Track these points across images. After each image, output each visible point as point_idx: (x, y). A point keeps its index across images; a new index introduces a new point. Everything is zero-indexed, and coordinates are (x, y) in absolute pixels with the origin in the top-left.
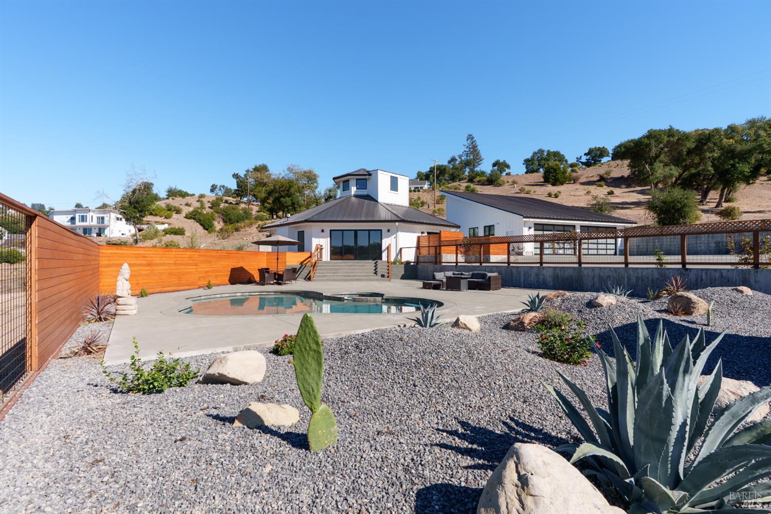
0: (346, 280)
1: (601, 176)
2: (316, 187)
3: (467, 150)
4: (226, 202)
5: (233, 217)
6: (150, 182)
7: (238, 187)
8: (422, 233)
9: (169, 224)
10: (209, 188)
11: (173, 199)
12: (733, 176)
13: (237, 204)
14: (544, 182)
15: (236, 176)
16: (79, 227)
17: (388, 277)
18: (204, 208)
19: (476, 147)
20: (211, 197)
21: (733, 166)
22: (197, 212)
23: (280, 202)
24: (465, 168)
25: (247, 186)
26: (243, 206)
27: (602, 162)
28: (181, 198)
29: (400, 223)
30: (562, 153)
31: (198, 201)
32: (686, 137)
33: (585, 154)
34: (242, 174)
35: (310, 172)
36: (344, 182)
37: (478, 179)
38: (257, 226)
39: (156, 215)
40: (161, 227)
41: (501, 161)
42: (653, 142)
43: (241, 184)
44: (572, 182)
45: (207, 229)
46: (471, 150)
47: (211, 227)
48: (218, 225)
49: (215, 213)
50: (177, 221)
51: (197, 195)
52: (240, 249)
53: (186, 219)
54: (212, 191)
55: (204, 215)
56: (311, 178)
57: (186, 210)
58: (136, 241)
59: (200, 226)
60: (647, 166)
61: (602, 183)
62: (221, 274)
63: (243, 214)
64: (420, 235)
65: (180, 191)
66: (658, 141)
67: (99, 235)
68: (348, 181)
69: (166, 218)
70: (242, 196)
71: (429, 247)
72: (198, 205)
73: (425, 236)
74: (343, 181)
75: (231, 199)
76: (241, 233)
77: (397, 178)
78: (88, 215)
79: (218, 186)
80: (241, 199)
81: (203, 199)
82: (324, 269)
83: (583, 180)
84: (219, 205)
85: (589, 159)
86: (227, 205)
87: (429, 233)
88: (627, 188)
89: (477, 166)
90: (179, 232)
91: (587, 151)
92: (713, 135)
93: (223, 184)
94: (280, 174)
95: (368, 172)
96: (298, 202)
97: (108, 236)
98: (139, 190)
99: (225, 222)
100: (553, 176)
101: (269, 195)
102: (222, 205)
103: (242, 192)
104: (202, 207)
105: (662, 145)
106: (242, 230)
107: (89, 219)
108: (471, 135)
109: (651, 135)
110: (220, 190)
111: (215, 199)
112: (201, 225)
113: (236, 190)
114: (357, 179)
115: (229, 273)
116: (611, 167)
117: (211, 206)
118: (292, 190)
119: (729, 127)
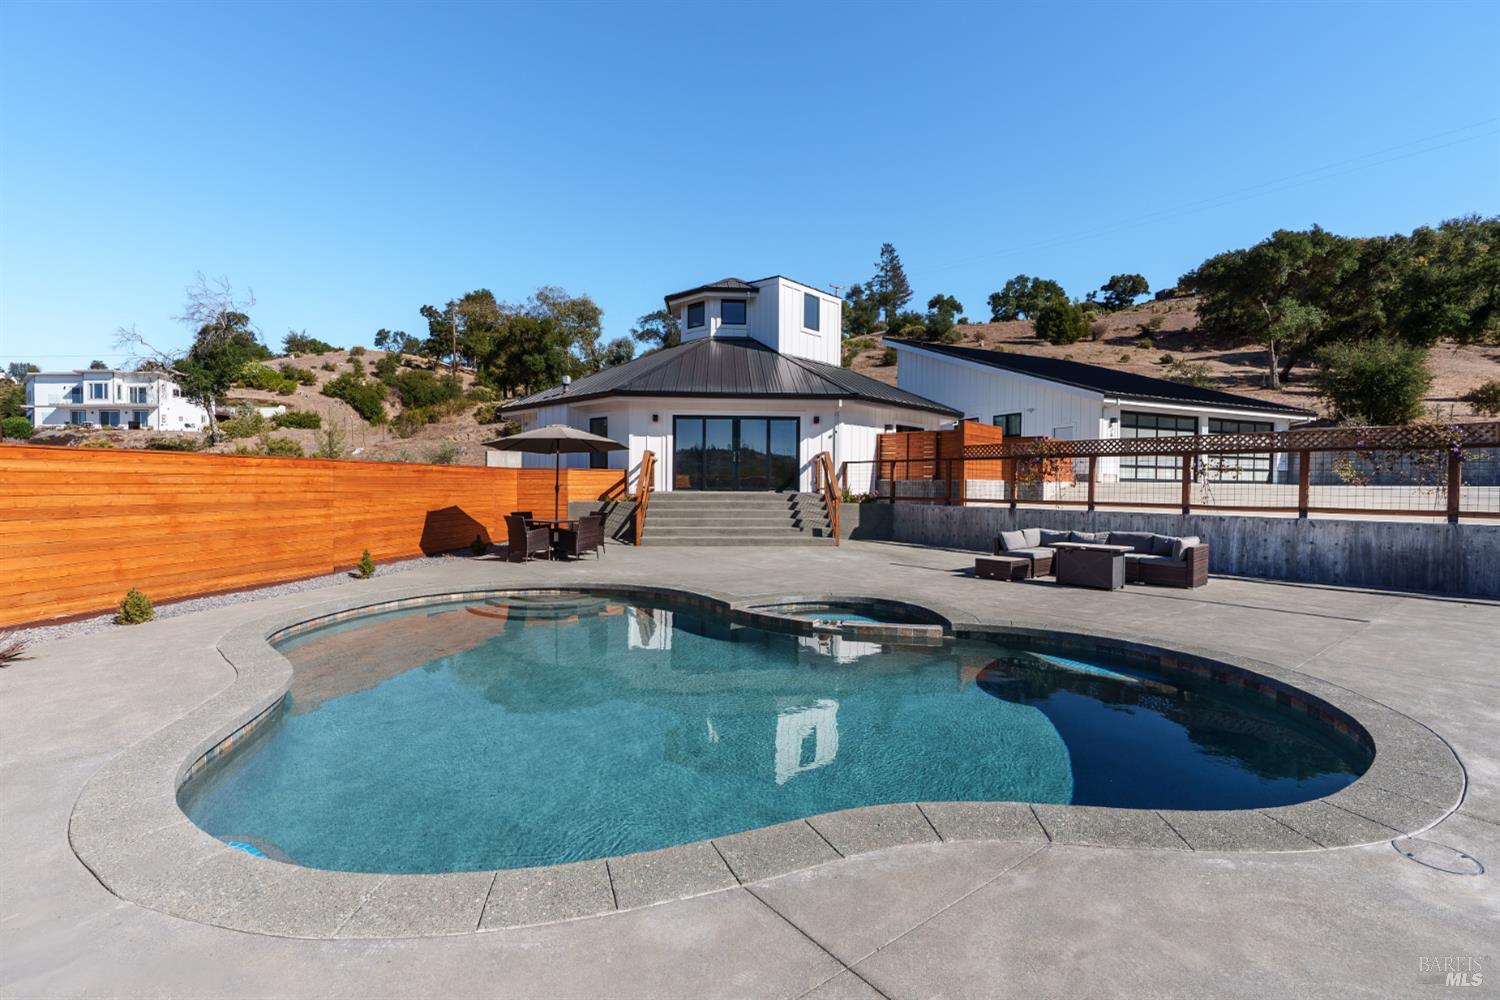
0: (726, 543)
1: (1143, 328)
2: (597, 335)
3: (882, 274)
4: (408, 364)
5: (422, 394)
6: (239, 311)
7: (432, 334)
8: (888, 427)
9: (289, 406)
10: (373, 337)
11: (297, 356)
12: (1437, 326)
13: (430, 368)
14: (1037, 338)
15: (427, 311)
16: (92, 409)
17: (830, 535)
18: (363, 375)
19: (899, 268)
20: (376, 353)
21: (1437, 307)
22: (348, 382)
23: (522, 363)
24: (878, 309)
25: (451, 333)
26: (442, 372)
27: (1135, 303)
28: (314, 355)
29: (847, 402)
30: (1060, 284)
31: (349, 361)
32: (1343, 247)
33: (1104, 288)
34: (441, 308)
35: (585, 303)
36: (691, 307)
37: (908, 328)
38: (475, 411)
39: (260, 387)
40: (267, 412)
41: (945, 298)
42: (1284, 255)
43: (439, 328)
44: (1090, 338)
45: (367, 418)
46: (890, 274)
47: (377, 414)
48: (391, 410)
49: (384, 386)
50: (305, 399)
51: (348, 349)
52: (444, 459)
53: (323, 397)
54: (378, 342)
55: (363, 389)
56: (586, 315)
57: (324, 378)
58: (212, 440)
59: (353, 411)
60: (1264, 305)
61: (1147, 341)
62: (400, 528)
63: (444, 389)
64: (881, 431)
65: (314, 342)
66: (1295, 254)
67: (134, 426)
68: (701, 304)
69: (282, 393)
70: (439, 353)
71: (908, 461)
72: (349, 368)
73: (893, 435)
74: (688, 305)
75: (417, 359)
76: (440, 425)
77: (818, 299)
78: (110, 383)
79: (392, 334)
80: (438, 359)
81: (361, 358)
82: (666, 515)
83: (1109, 335)
84: (393, 370)
85: (1111, 298)
86: (409, 369)
87: (900, 428)
88: (1193, 351)
89: (900, 306)
90: (308, 422)
91: (1107, 283)
92: (1389, 247)
93: (400, 330)
94: (522, 306)
95: (747, 284)
96: (559, 365)
97: (155, 428)
98: (216, 329)
99: (405, 404)
100: (1054, 326)
101: (499, 349)
102: (400, 371)
103: (441, 344)
104: (359, 371)
105: (1300, 263)
106: (443, 419)
107: (112, 391)
108: (889, 246)
109: (1282, 241)
110: (395, 341)
111: (384, 357)
112: (356, 408)
113: (429, 340)
114: (724, 301)
115: (423, 526)
116: (1157, 311)
117: (375, 371)
118: (547, 339)
119: (1417, 233)
